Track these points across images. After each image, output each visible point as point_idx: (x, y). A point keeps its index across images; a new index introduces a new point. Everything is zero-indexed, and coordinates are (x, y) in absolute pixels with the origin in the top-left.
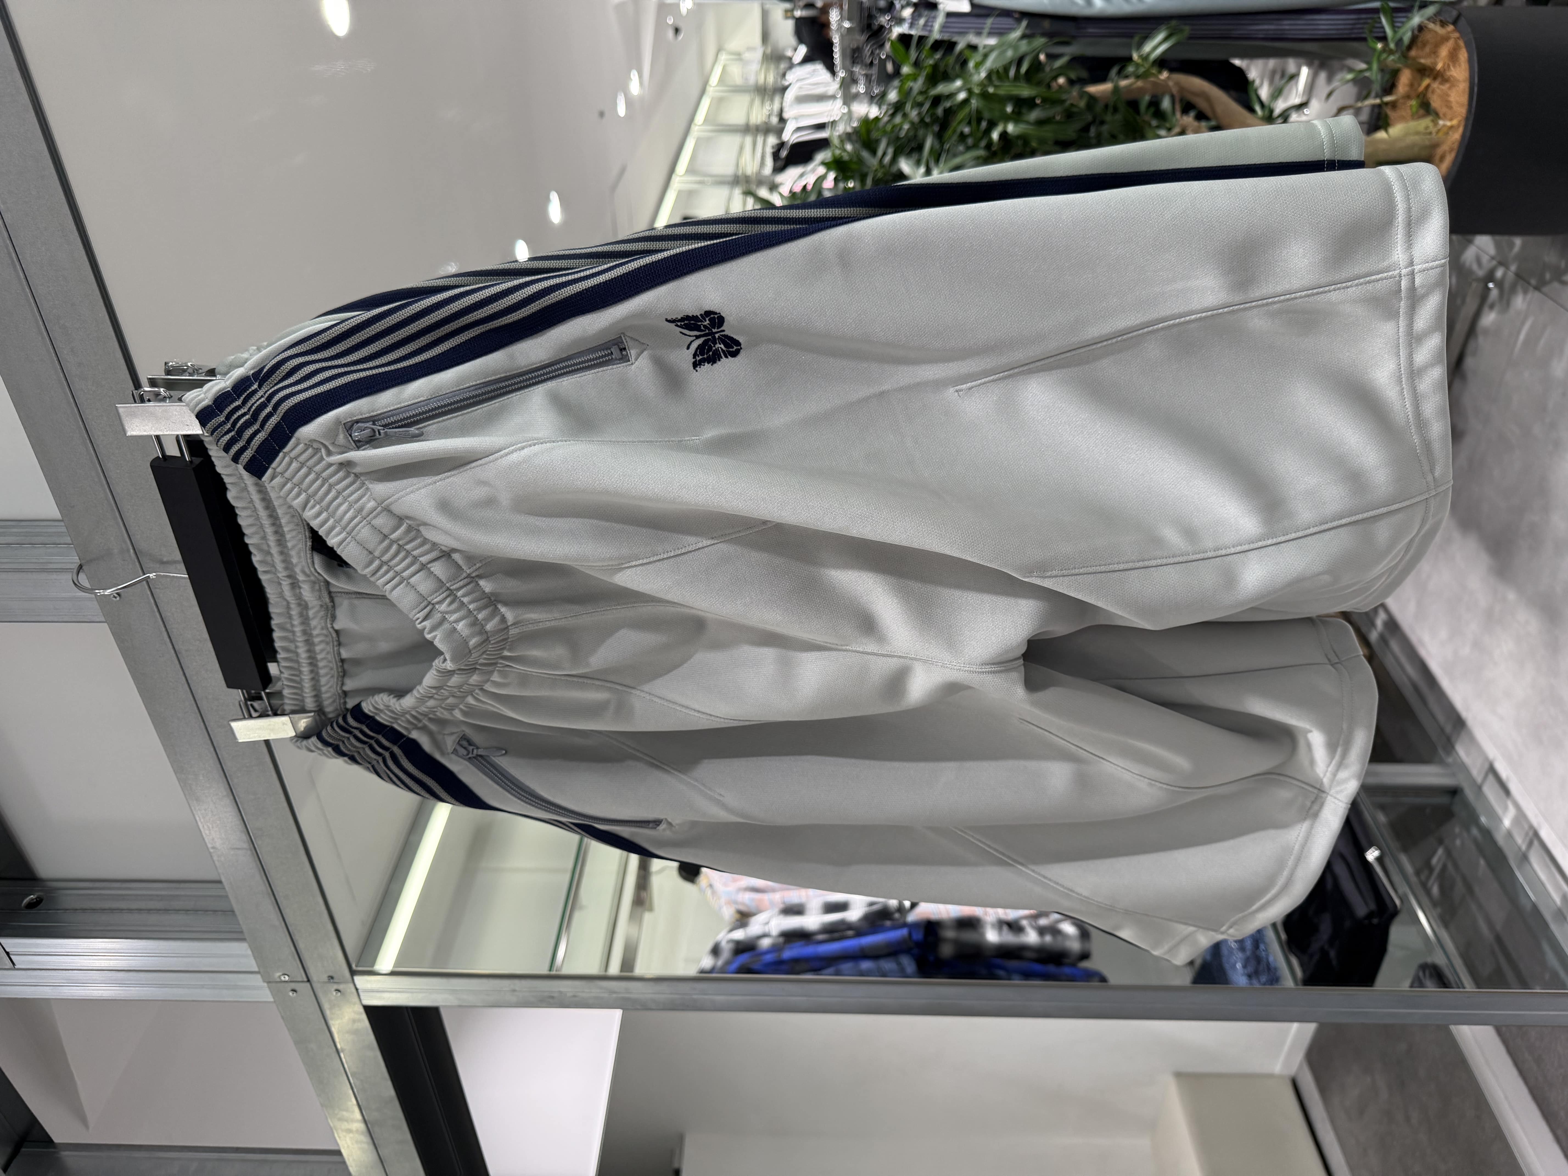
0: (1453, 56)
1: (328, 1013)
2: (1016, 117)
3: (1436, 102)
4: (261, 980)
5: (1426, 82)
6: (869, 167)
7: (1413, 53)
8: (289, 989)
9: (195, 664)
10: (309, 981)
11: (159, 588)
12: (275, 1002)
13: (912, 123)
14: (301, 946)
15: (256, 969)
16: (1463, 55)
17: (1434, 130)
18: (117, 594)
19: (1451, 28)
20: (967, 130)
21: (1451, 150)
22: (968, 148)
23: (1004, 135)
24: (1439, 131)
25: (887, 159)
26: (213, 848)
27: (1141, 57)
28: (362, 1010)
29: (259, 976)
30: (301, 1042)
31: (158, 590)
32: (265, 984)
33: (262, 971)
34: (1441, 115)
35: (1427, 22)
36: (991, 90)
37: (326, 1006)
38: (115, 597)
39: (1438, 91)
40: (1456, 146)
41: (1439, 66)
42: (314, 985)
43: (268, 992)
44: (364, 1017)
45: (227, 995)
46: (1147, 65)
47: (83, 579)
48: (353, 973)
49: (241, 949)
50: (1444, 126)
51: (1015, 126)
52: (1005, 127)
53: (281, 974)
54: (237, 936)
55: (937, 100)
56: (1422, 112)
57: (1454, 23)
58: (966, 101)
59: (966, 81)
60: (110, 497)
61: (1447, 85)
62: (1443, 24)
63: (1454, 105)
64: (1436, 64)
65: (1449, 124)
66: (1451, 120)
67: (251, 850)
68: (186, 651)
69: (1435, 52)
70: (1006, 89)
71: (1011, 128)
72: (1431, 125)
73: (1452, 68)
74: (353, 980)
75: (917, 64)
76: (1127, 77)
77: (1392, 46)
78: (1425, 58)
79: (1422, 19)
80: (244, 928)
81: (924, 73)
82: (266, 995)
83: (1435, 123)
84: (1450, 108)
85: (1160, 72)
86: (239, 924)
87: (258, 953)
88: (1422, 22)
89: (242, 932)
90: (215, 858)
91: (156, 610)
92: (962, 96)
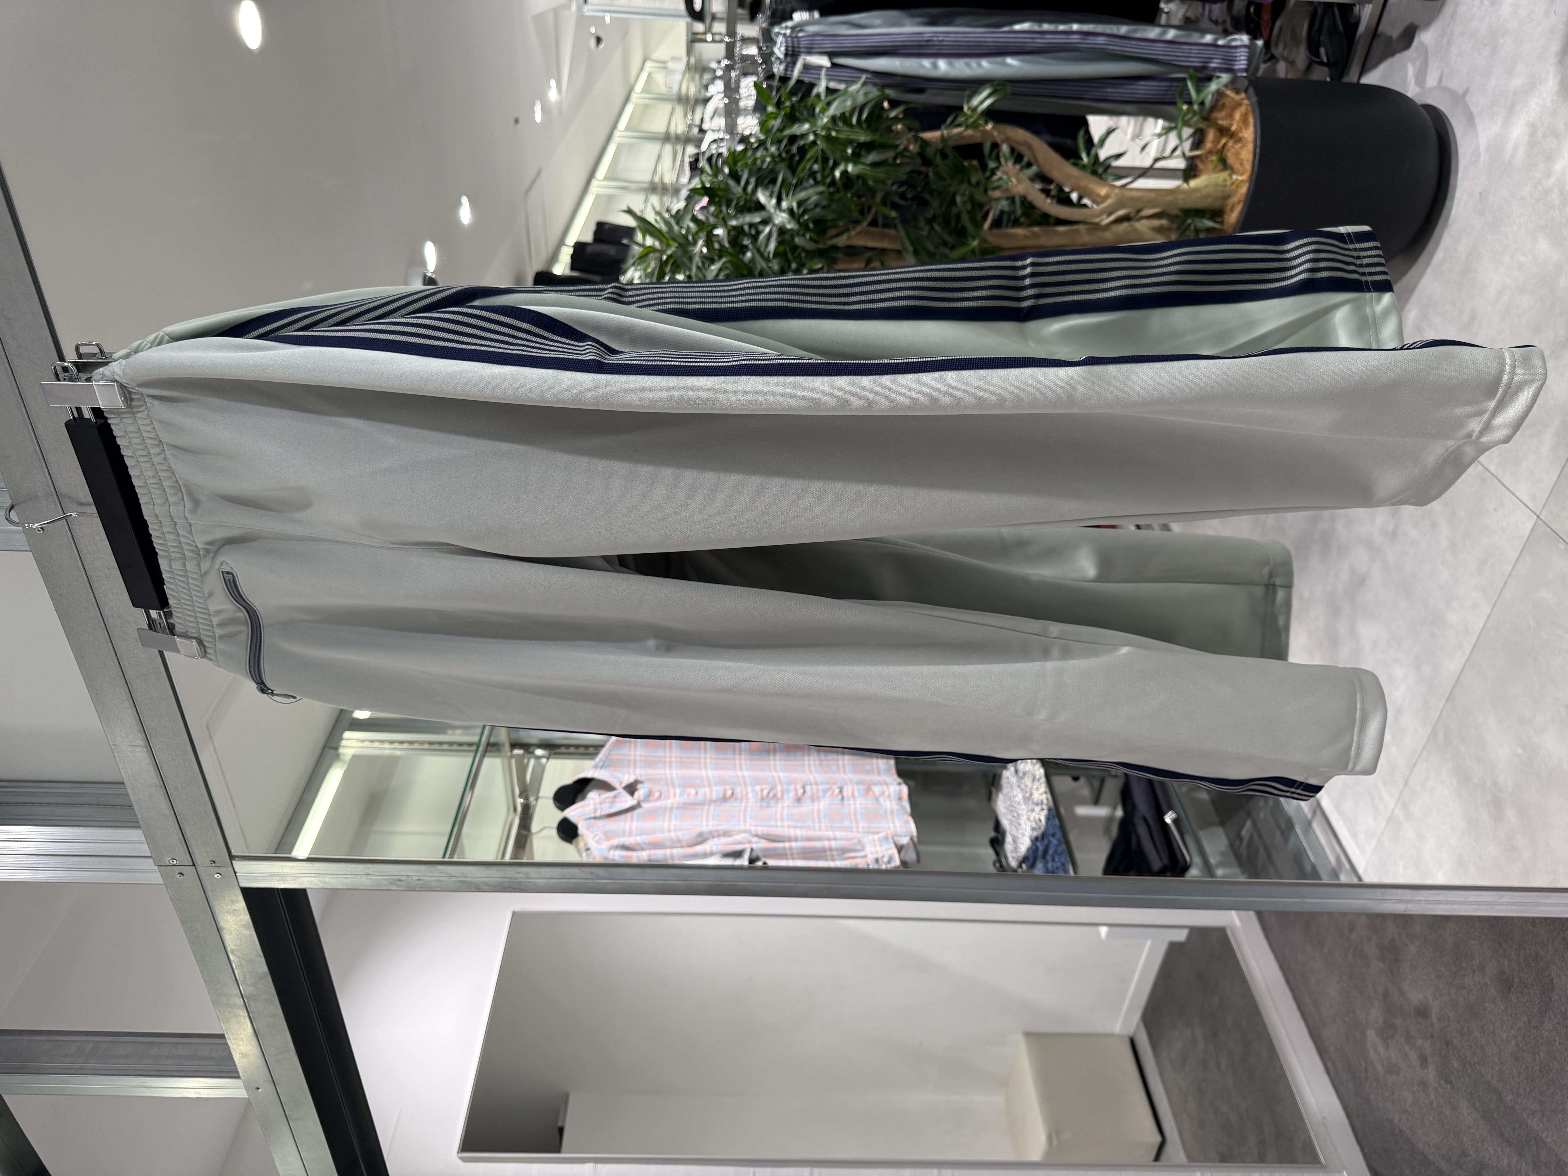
0: (1244, 120)
1: (209, 894)
2: (856, 158)
3: (1231, 160)
4: (153, 864)
5: (1224, 141)
6: (733, 193)
7: (1215, 115)
8: (177, 872)
9: (103, 587)
10: (194, 865)
11: (76, 525)
12: (164, 884)
13: (773, 156)
14: (188, 834)
15: (150, 855)
16: (1251, 120)
17: (1229, 183)
18: (41, 528)
19: (1243, 95)
20: (816, 167)
21: (1239, 202)
22: (817, 183)
23: (845, 173)
24: (1233, 183)
25: (750, 188)
26: (114, 745)
27: (969, 108)
28: (239, 892)
29: (151, 860)
30: (186, 922)
31: (75, 526)
32: (156, 868)
33: (153, 856)
34: (1236, 171)
35: (1223, 89)
36: (834, 134)
37: (208, 888)
38: (40, 531)
39: (1233, 150)
40: (1243, 198)
41: (1234, 128)
42: (200, 869)
43: (159, 875)
44: (241, 898)
45: (123, 878)
46: (975, 117)
47: (13, 515)
48: (232, 857)
49: (136, 835)
50: (1237, 180)
51: (853, 166)
52: (846, 166)
53: (170, 858)
54: (134, 824)
55: (793, 139)
56: (1221, 166)
57: (1246, 91)
58: (814, 143)
59: (813, 125)
60: (38, 450)
61: (1239, 145)
62: (1238, 92)
63: (1245, 163)
64: (1231, 125)
65: (1240, 178)
66: (1242, 174)
67: (147, 748)
68: (97, 576)
69: (1230, 116)
70: (845, 133)
71: (850, 168)
72: (1228, 177)
73: (1244, 131)
74: (232, 864)
75: (779, 104)
76: (959, 125)
77: (1196, 107)
78: (1222, 119)
79: (1220, 86)
80: (139, 816)
81: (783, 113)
82: (156, 878)
83: (1230, 175)
84: (1242, 164)
85: (986, 122)
86: (136, 816)
87: (151, 840)
88: (1219, 89)
89: (138, 822)
90: (116, 755)
91: (72, 542)
92: (811, 137)
